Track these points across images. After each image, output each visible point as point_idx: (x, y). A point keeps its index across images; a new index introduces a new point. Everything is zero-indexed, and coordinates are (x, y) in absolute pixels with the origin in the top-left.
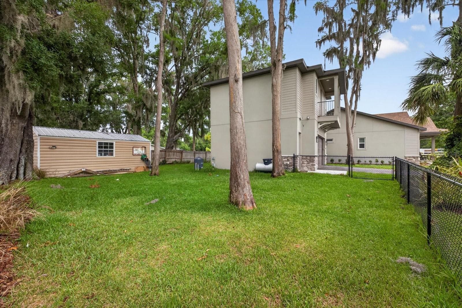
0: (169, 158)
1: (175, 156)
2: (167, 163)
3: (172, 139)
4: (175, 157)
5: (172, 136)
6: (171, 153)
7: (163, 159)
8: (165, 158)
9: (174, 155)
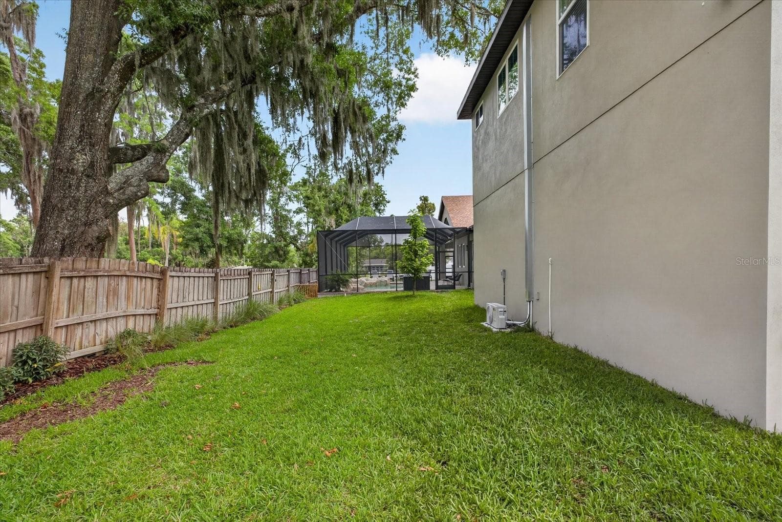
0: (73, 320)
1: (123, 303)
2: (63, 360)
3: (95, 187)
4: (122, 307)
5: (92, 165)
6: (90, 283)
7: (26, 338)
8: (40, 327)
9: (111, 294)
